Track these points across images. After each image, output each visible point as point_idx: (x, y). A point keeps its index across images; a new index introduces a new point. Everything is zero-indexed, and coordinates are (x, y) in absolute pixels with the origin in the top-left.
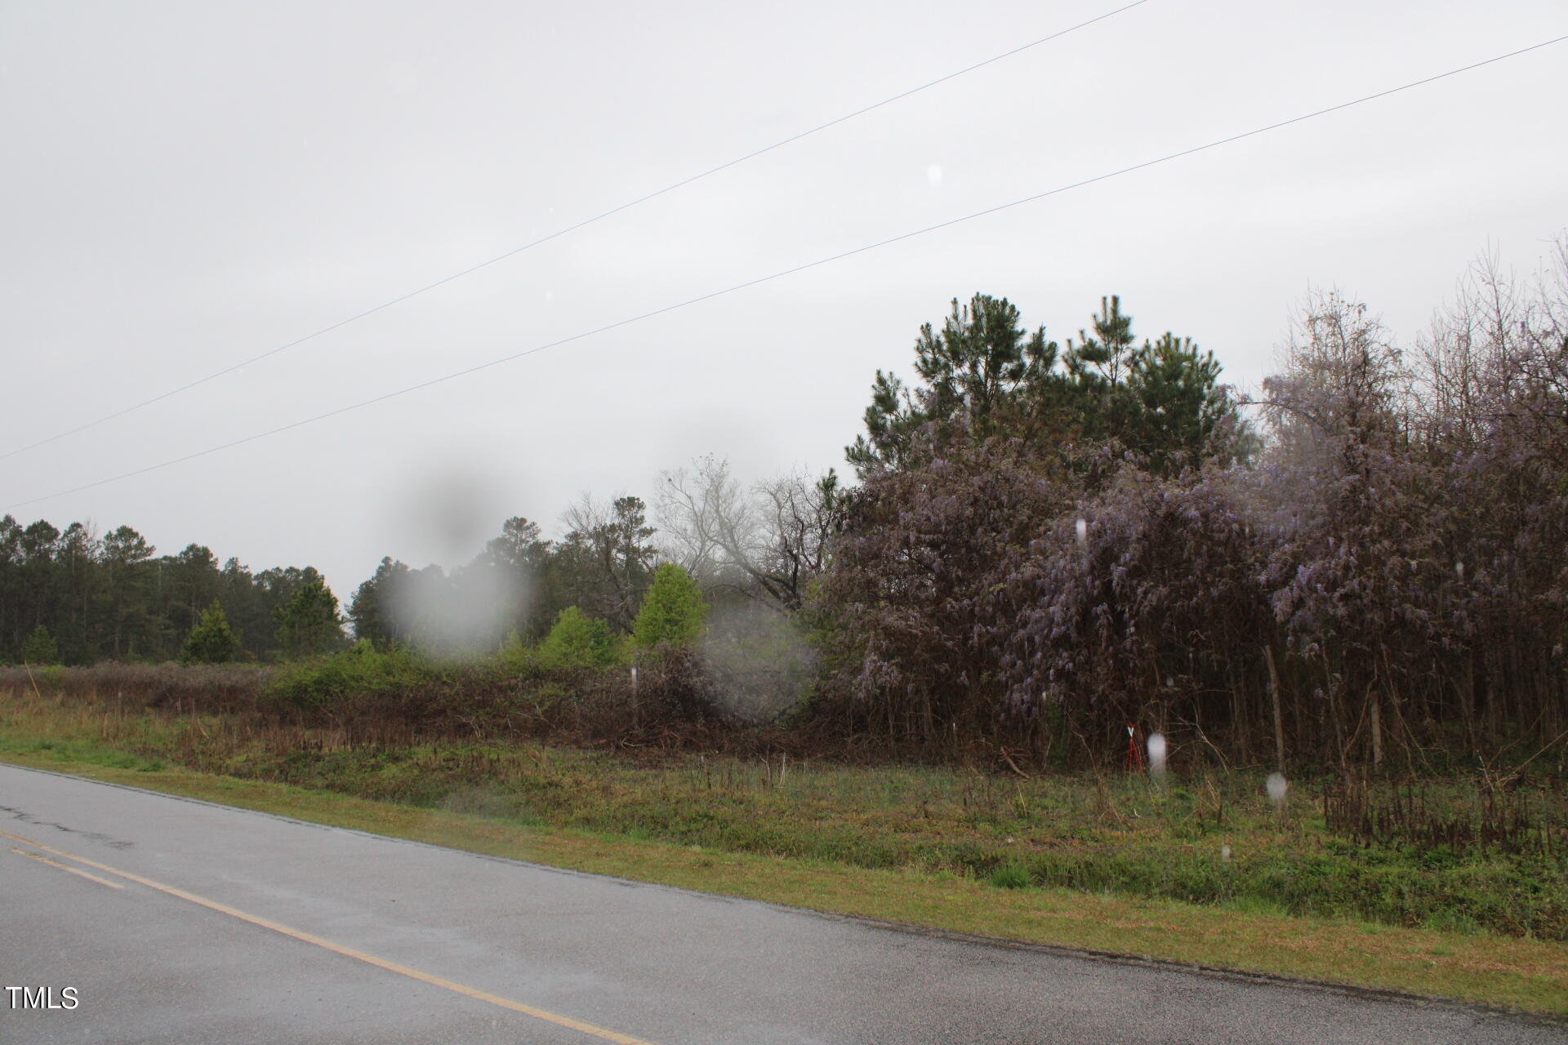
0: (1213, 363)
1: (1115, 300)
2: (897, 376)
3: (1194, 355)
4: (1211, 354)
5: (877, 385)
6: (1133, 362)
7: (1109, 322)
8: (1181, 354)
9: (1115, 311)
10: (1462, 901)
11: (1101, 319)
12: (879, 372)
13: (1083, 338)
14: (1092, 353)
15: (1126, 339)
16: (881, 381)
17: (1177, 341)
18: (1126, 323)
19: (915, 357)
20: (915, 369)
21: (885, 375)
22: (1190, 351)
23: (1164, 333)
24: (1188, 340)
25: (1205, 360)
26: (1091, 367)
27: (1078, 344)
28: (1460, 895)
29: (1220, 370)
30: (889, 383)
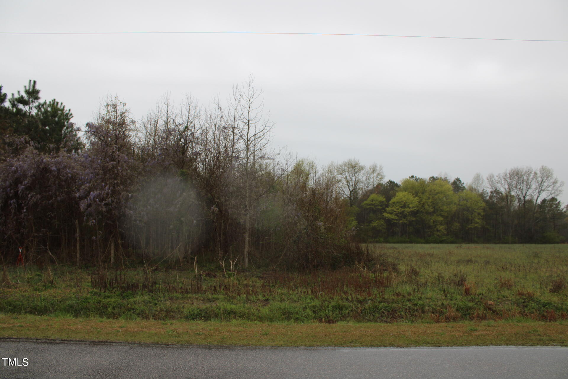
0: (70, 114)
1: (35, 82)
3: (63, 109)
4: (70, 110)
6: (39, 107)
7: (31, 90)
8: (58, 108)
9: (34, 86)
10: (133, 309)
11: (27, 88)
13: (19, 94)
14: (22, 101)
15: (37, 98)
17: (57, 103)
18: (38, 92)
22: (62, 108)
23: (53, 99)
24: (62, 104)
25: (67, 112)
26: (21, 106)
27: (16, 96)
28: (133, 307)
29: (72, 117)
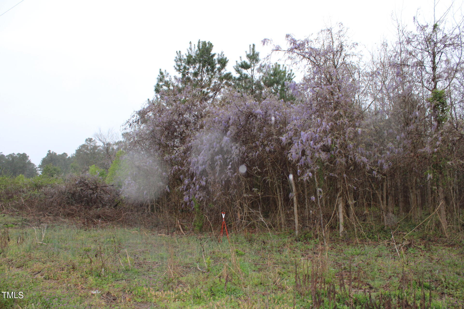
0: (292, 74)
1: (254, 45)
2: (167, 71)
3: (285, 71)
4: (291, 70)
5: (159, 74)
6: (260, 70)
7: (251, 54)
8: (281, 71)
9: (253, 49)
11: (248, 53)
12: (160, 70)
13: (241, 59)
14: (245, 66)
15: (257, 61)
16: (161, 73)
17: (279, 66)
18: (258, 54)
19: (174, 64)
20: (174, 68)
21: (163, 71)
22: (284, 69)
23: (275, 63)
24: (283, 65)
25: (290, 72)
26: (244, 71)
27: (239, 62)
29: (295, 77)
30: (164, 74)
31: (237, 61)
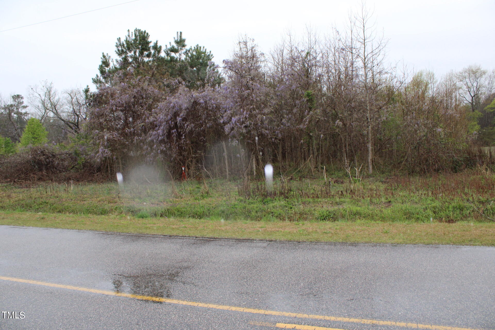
0: (211, 55)
1: (181, 33)
2: (109, 55)
3: (205, 52)
4: (210, 52)
5: (102, 58)
6: (186, 53)
7: (179, 40)
8: (201, 52)
9: (181, 37)
10: (272, 213)
11: (176, 39)
12: (103, 53)
13: (171, 45)
14: (173, 50)
15: (184, 46)
17: (200, 47)
18: (184, 41)
19: (116, 49)
20: (115, 53)
21: (105, 54)
22: (204, 51)
23: (196, 45)
24: (204, 47)
25: (209, 54)
26: (173, 54)
27: (169, 47)
28: (272, 211)
29: (213, 57)
30: (107, 57)
31: (166, 46)
